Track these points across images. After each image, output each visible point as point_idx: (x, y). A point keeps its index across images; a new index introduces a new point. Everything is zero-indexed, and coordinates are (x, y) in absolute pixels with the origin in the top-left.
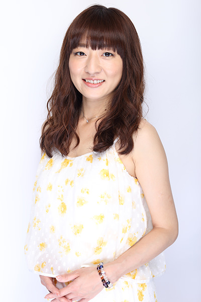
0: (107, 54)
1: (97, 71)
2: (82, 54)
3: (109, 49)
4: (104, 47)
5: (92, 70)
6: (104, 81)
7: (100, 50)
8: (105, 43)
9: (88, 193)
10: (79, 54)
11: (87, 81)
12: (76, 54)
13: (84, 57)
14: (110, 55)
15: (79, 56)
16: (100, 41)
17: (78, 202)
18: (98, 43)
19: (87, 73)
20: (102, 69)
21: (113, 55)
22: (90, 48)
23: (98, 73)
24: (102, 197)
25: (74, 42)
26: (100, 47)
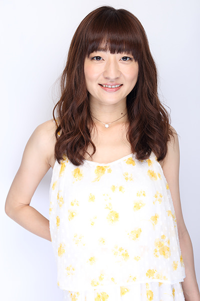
0: (125, 58)
1: (118, 76)
2: (98, 58)
3: (128, 53)
4: (123, 51)
5: (112, 75)
6: (122, 85)
7: (119, 54)
8: (124, 47)
9: (144, 195)
10: (95, 58)
11: (104, 86)
12: (93, 59)
13: (101, 62)
14: (128, 59)
15: (95, 61)
16: (119, 45)
17: (135, 207)
18: (117, 47)
19: (106, 78)
20: (121, 73)
21: (130, 59)
22: (109, 52)
23: (118, 78)
24: (156, 197)
25: (93, 47)
26: (120, 51)
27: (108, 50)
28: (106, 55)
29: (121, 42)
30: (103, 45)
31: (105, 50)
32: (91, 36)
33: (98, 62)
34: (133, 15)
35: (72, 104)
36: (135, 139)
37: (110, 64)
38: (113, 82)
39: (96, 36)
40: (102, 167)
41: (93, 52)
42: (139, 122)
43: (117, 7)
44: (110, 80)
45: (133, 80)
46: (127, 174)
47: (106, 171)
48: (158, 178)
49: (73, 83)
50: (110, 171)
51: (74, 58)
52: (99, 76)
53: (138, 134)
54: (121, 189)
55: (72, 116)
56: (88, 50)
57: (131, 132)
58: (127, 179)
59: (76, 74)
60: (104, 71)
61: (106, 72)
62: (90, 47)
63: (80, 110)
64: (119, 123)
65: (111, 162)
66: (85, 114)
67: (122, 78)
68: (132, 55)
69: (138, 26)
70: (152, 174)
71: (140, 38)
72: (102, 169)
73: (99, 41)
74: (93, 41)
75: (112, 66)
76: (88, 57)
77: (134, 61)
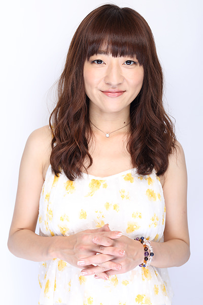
0: (128, 62)
1: (120, 82)
2: (99, 62)
3: (132, 57)
4: (126, 54)
5: (114, 81)
6: (124, 91)
7: (122, 58)
8: (128, 50)
9: (140, 217)
10: (96, 62)
12: (93, 62)
13: (103, 66)
14: (132, 63)
15: (96, 65)
16: (122, 47)
17: (129, 228)
18: (120, 49)
19: (108, 84)
20: (124, 79)
21: (135, 63)
22: (110, 55)
23: (120, 84)
24: (153, 220)
25: (93, 49)
26: (123, 54)
27: (110, 53)
28: (108, 58)
29: (124, 44)
30: (104, 47)
31: (106, 53)
32: (91, 37)
33: (98, 65)
34: (139, 15)
35: (67, 111)
36: (136, 150)
37: (112, 69)
38: (115, 88)
39: (96, 37)
40: (97, 180)
41: (93, 55)
42: (141, 132)
43: (121, 5)
44: (111, 87)
45: (137, 86)
46: (124, 192)
47: (102, 186)
48: (157, 199)
49: (70, 88)
50: (105, 186)
51: (73, 61)
52: (100, 82)
53: (139, 146)
54: (115, 207)
55: (68, 124)
56: (88, 53)
57: (132, 143)
58: (123, 197)
59: (73, 78)
60: (105, 76)
61: (107, 77)
62: (90, 49)
63: (77, 117)
64: (120, 133)
65: (108, 176)
66: (82, 122)
67: (125, 83)
68: (137, 58)
69: (144, 27)
70: (151, 194)
71: (145, 40)
72: (96, 183)
73: (99, 42)
74: (93, 42)
75: (114, 71)
76: (88, 60)
77: (138, 65)
